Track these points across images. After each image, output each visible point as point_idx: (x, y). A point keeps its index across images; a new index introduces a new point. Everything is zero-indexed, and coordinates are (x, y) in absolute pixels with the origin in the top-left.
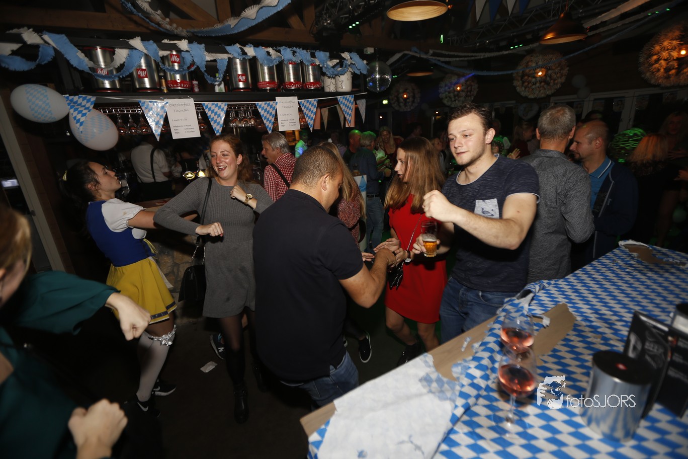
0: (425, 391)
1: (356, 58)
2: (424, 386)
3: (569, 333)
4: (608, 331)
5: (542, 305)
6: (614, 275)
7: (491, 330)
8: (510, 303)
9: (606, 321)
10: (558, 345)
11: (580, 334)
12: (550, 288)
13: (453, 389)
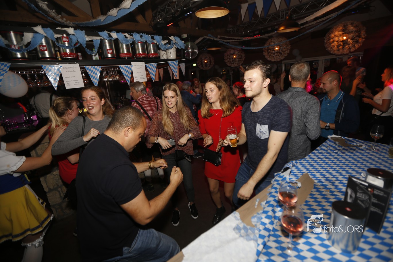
0: (237, 236)
1: (178, 40)
2: (237, 233)
3: (312, 190)
4: (332, 187)
5: (295, 175)
6: (329, 155)
7: (270, 193)
8: (278, 176)
9: (330, 181)
10: (307, 198)
11: (318, 190)
12: (298, 165)
13: (254, 232)
